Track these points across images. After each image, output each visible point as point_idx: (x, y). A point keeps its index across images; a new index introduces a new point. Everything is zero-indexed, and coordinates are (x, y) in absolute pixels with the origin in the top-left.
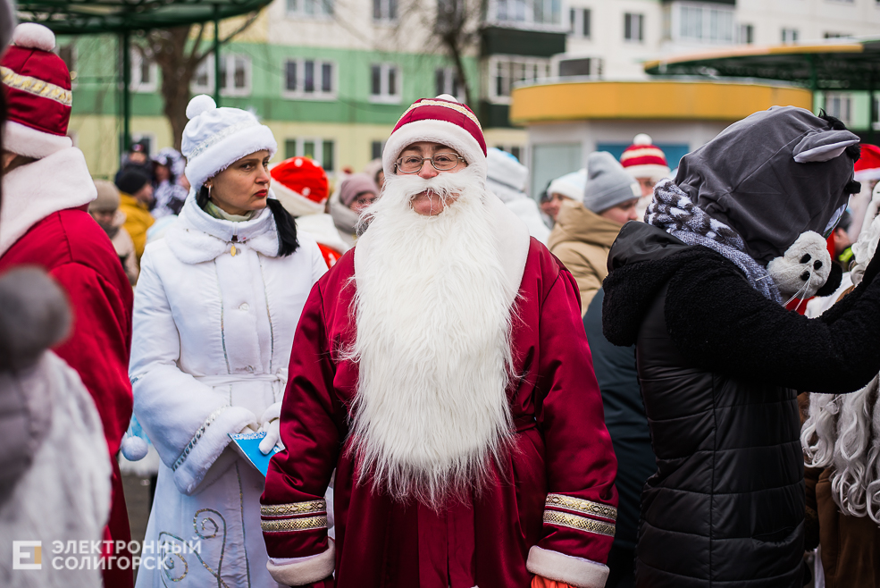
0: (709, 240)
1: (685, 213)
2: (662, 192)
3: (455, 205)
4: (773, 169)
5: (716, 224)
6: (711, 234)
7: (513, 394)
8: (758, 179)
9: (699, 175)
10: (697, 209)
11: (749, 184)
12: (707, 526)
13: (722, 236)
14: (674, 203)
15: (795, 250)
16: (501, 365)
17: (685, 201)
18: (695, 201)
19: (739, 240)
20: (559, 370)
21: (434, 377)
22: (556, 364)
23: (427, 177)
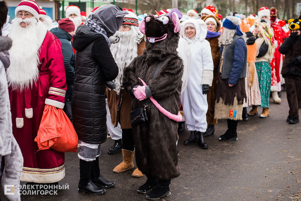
0: (101, 33)
1: (96, 27)
2: (89, 22)
3: (29, 25)
4: (112, 18)
5: (102, 29)
6: (101, 31)
7: (40, 67)
8: (110, 20)
9: (97, 19)
10: (98, 26)
11: (108, 21)
12: (91, 91)
13: (103, 32)
14: (93, 24)
15: (115, 35)
16: (36, 61)
17: (95, 24)
18: (97, 24)
19: (106, 33)
20: (53, 61)
21: (20, 64)
22: (52, 59)
23: (23, 19)
